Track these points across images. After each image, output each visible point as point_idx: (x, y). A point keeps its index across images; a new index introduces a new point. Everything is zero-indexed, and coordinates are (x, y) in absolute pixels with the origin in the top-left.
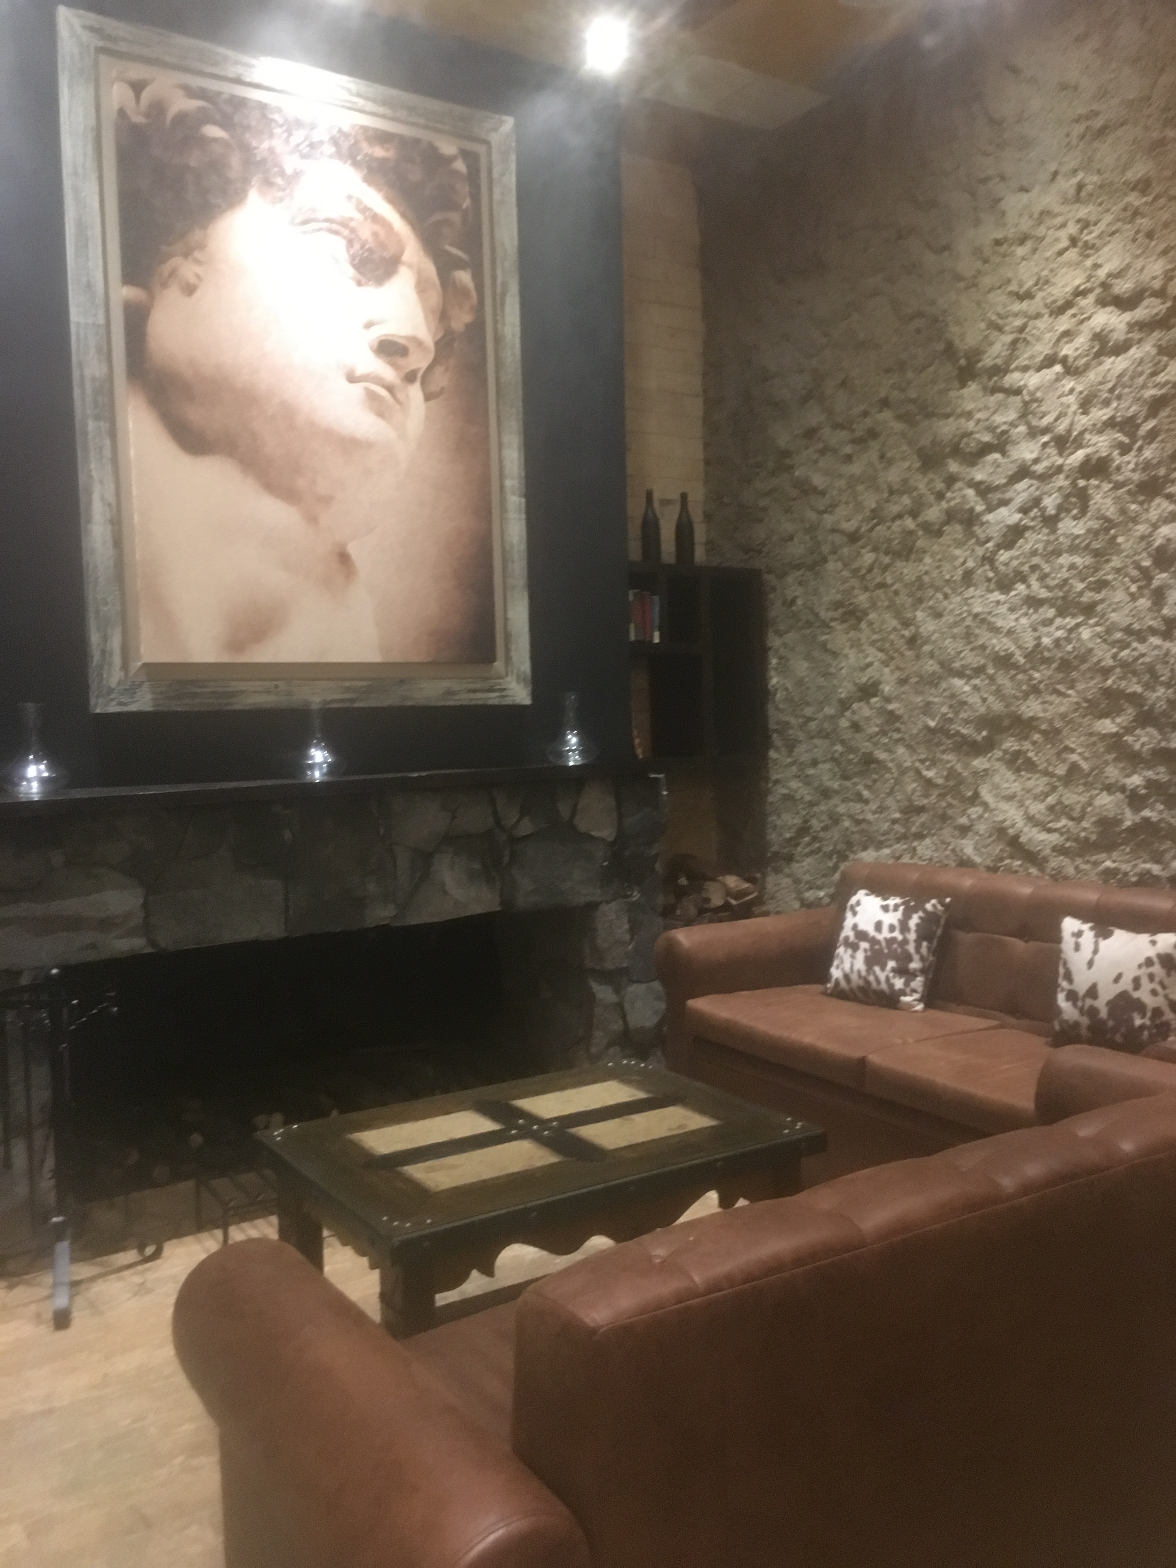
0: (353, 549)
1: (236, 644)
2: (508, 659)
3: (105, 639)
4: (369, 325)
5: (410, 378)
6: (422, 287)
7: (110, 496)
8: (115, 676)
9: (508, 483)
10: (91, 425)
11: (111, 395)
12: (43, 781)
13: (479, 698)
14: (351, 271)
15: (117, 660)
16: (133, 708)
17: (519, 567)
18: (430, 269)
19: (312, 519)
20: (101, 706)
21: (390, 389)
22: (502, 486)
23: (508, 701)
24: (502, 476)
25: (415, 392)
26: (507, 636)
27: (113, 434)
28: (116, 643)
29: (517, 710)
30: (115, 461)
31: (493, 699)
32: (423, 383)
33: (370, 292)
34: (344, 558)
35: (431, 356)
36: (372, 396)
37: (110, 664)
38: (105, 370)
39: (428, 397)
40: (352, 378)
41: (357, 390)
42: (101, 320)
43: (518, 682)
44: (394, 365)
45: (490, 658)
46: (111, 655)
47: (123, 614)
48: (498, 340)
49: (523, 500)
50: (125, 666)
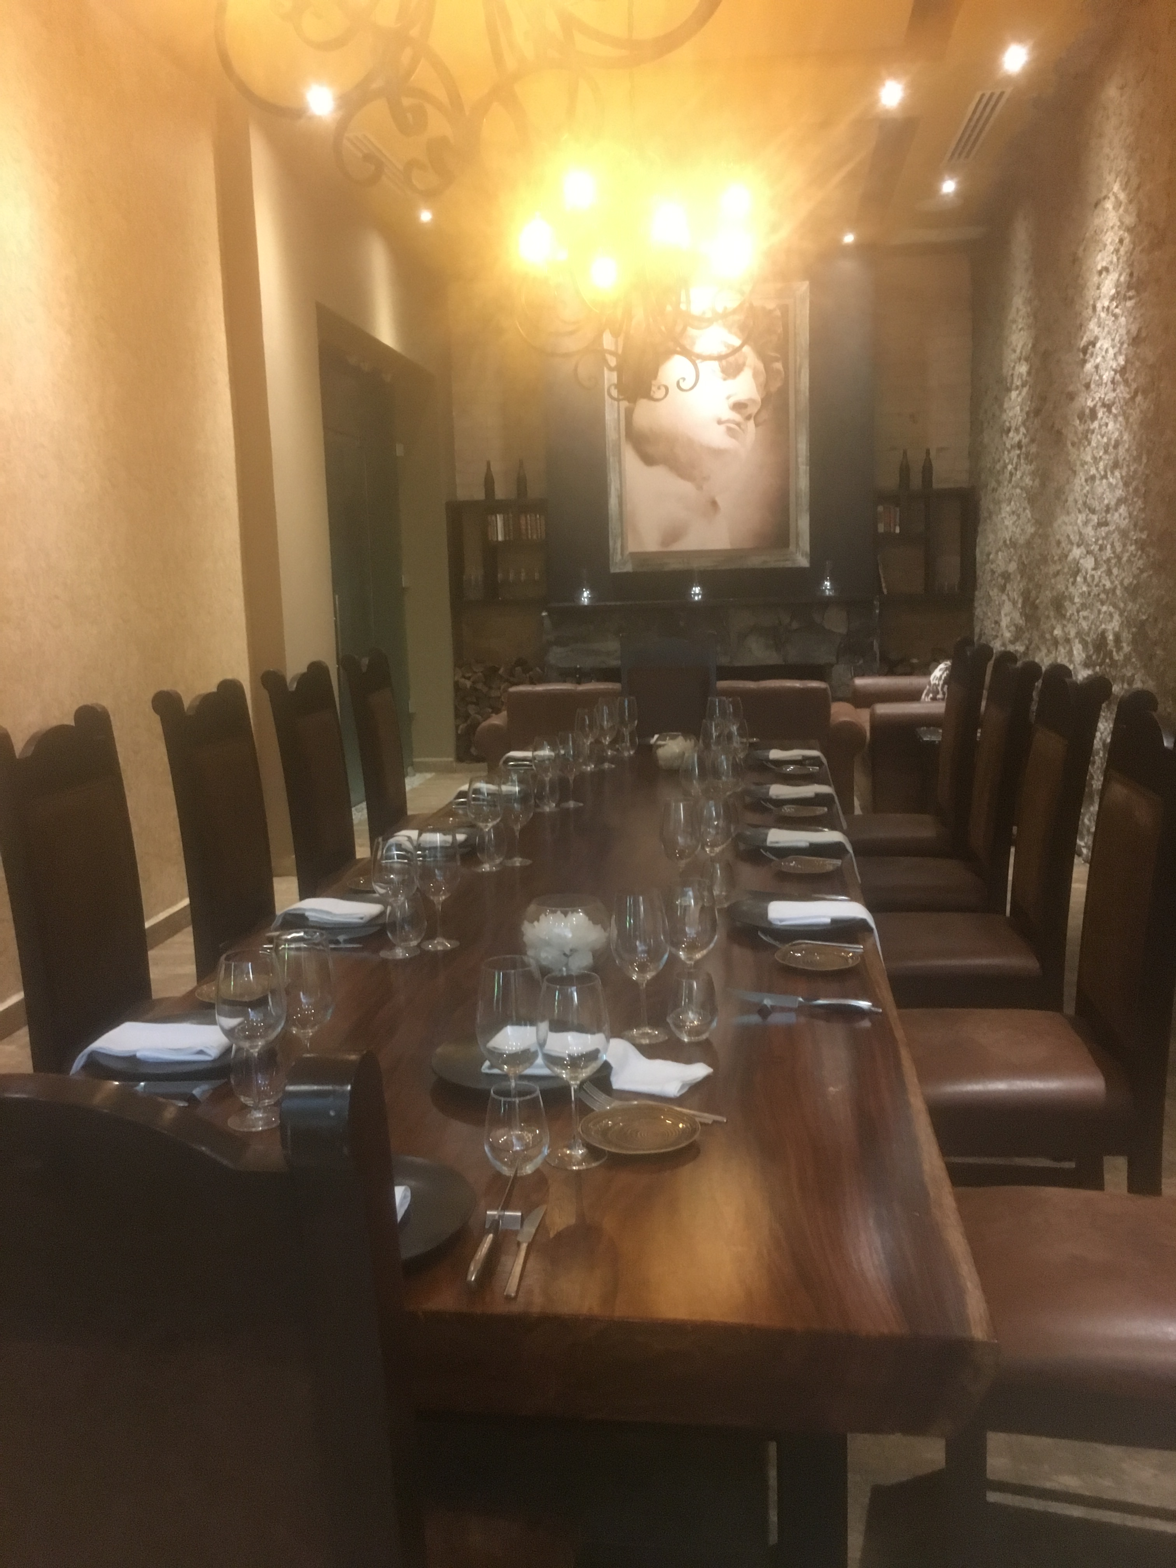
0: (718, 499)
1: (664, 543)
2: (797, 544)
3: (615, 543)
4: (728, 398)
5: (748, 418)
6: (755, 375)
7: (618, 486)
8: (618, 557)
9: (800, 460)
10: (611, 460)
11: (619, 446)
12: (589, 599)
13: (781, 564)
14: (721, 375)
15: (619, 551)
16: (625, 570)
17: (805, 500)
18: (760, 366)
19: (700, 488)
20: (614, 570)
21: (738, 424)
22: (797, 461)
23: (797, 565)
24: (797, 457)
25: (751, 424)
26: (797, 535)
27: (620, 462)
28: (619, 545)
29: (802, 570)
30: (620, 473)
31: (789, 564)
32: (754, 420)
33: (730, 382)
34: (714, 504)
35: (759, 406)
36: (729, 430)
37: (617, 553)
38: (617, 437)
39: (757, 425)
40: (720, 422)
41: (722, 428)
42: (616, 416)
43: (802, 556)
44: (739, 413)
45: (786, 545)
46: (617, 549)
47: (622, 533)
48: (797, 392)
49: (808, 468)
50: (622, 554)
